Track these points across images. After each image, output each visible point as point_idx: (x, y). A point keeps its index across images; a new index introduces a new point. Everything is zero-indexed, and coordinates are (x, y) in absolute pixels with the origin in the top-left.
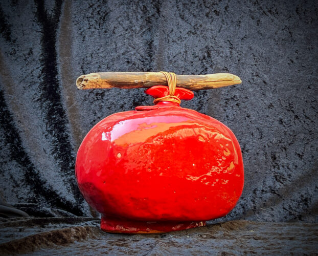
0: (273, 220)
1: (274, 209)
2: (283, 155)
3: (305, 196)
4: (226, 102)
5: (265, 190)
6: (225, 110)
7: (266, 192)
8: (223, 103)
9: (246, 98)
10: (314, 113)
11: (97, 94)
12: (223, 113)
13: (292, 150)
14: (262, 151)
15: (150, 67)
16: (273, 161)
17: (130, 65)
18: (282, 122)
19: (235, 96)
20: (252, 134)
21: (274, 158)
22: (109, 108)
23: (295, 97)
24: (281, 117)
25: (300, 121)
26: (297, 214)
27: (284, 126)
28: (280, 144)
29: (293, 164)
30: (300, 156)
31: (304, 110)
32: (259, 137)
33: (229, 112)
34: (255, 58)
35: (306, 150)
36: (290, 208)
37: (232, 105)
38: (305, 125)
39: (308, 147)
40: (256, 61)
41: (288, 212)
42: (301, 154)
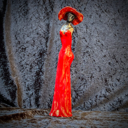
0: (105, 110)
1: (106, 105)
2: (110, 79)
3: (120, 99)
4: (84, 54)
5: (101, 96)
6: (83, 58)
7: (102, 97)
8: (82, 54)
9: (93, 52)
10: (126, 60)
11: (23, 49)
12: (82, 59)
13: (114, 78)
14: (100, 78)
15: (48, 36)
16: (106, 82)
17: (39, 35)
18: (110, 64)
19: (88, 51)
20: (96, 69)
21: (106, 81)
22: (28, 55)
23: (117, 52)
24: (109, 61)
25: (119, 64)
26: (116, 107)
27: (111, 66)
28: (109, 74)
29: (115, 84)
30: (118, 80)
31: (120, 58)
32: (99, 71)
33: (85, 58)
34: (98, 33)
35: (121, 78)
36: (113, 105)
37: (87, 55)
38: (121, 66)
39: (122, 76)
40: (99, 35)
41: (112, 107)
42: (119, 79)
